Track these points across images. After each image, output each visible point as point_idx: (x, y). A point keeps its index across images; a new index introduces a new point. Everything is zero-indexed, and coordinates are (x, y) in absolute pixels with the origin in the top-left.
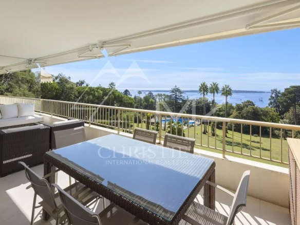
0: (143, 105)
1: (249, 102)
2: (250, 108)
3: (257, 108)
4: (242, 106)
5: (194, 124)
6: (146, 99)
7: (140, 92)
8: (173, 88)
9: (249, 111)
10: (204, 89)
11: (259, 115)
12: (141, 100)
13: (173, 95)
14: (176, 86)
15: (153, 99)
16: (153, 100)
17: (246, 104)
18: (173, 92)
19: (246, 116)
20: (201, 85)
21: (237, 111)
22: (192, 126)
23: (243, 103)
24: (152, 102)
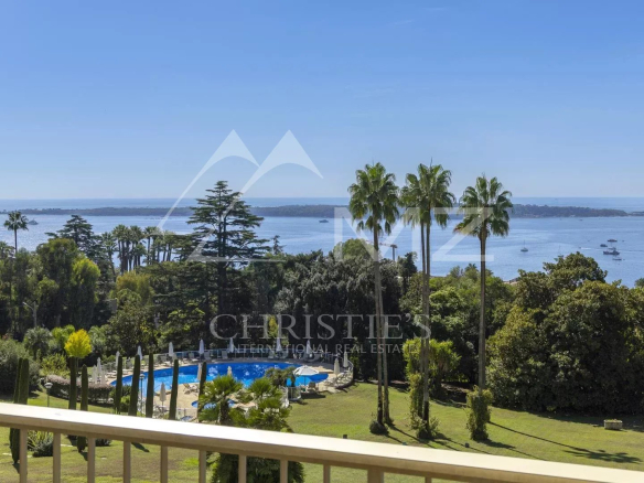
0: (39, 292)
1: (578, 261)
2: (581, 295)
3: (614, 291)
4: (549, 283)
5: (321, 386)
6: (55, 257)
7: (16, 222)
8: (204, 195)
9: (580, 307)
10: (374, 198)
11: (625, 325)
12: (23, 261)
13: (207, 231)
14: (221, 185)
15: (91, 255)
16: (93, 265)
17: (564, 271)
18: (204, 215)
19: (569, 329)
20: (357, 182)
21: (526, 306)
22: (315, 395)
23: (550, 267)
24: (86, 274)
